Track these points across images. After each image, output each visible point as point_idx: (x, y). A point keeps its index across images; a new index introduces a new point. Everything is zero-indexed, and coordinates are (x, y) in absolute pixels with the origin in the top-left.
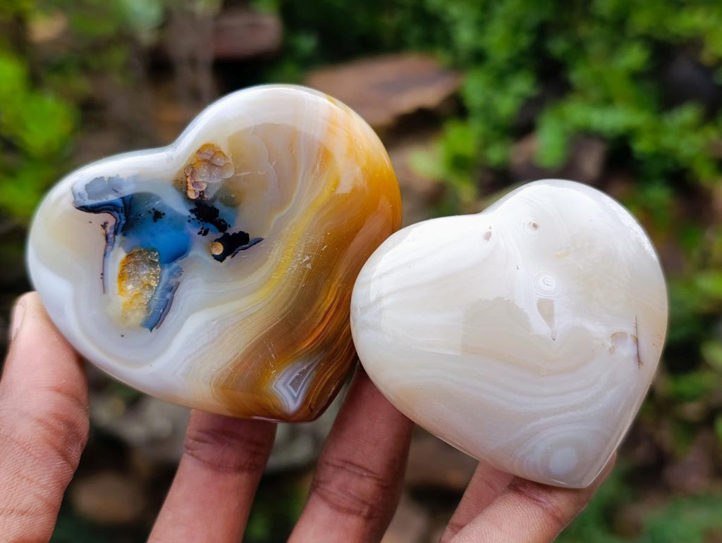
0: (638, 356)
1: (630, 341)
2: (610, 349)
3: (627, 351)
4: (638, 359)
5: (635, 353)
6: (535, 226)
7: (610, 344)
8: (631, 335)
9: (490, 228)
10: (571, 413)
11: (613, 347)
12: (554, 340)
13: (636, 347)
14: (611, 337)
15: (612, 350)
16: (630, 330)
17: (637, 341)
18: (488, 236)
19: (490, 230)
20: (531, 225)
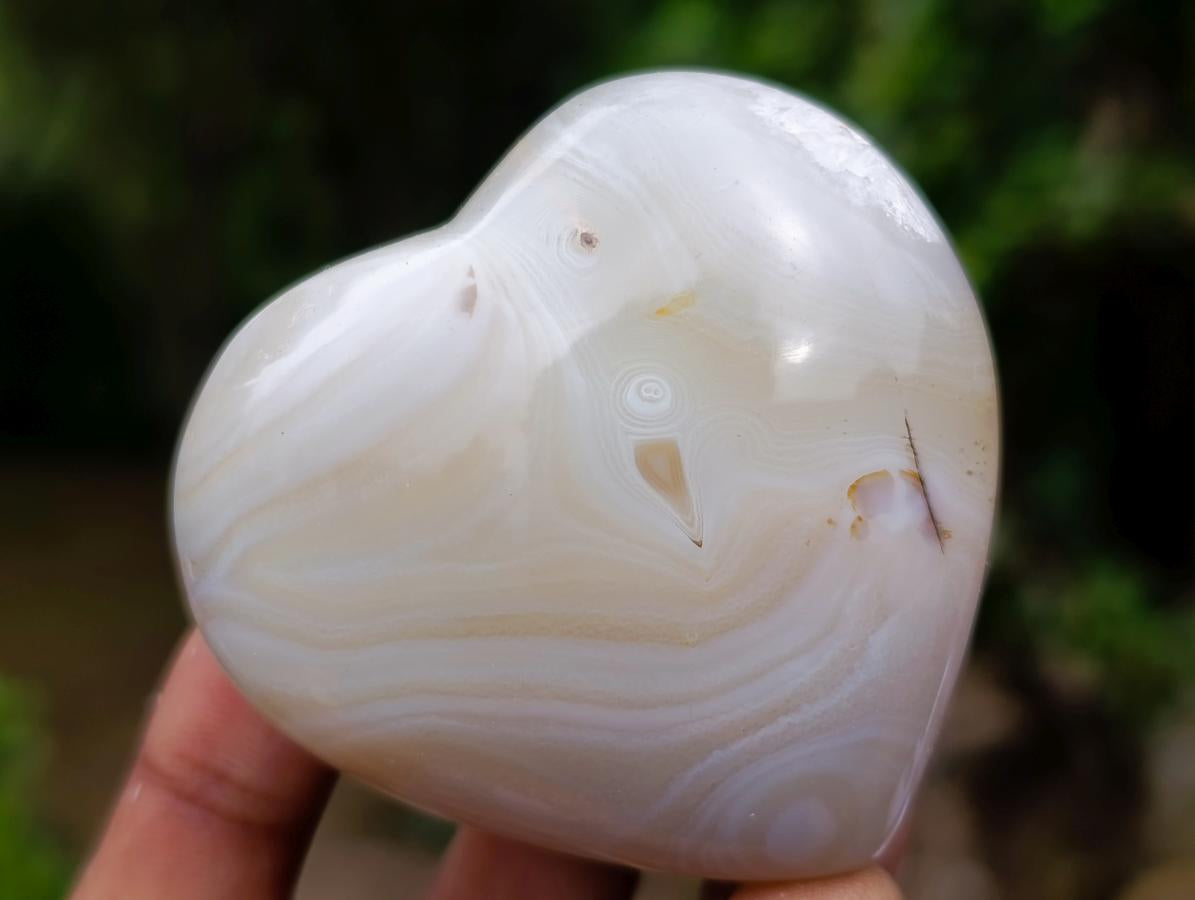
0: (932, 518)
1: (902, 488)
2: (853, 527)
3: (900, 515)
4: (935, 528)
5: (923, 514)
6: (588, 240)
7: (848, 515)
8: (903, 472)
9: (471, 274)
10: (789, 719)
11: (860, 519)
12: (700, 545)
13: (920, 501)
14: (850, 493)
15: (858, 527)
16: (895, 460)
17: (920, 482)
18: (469, 300)
19: (470, 282)
20: (579, 237)
